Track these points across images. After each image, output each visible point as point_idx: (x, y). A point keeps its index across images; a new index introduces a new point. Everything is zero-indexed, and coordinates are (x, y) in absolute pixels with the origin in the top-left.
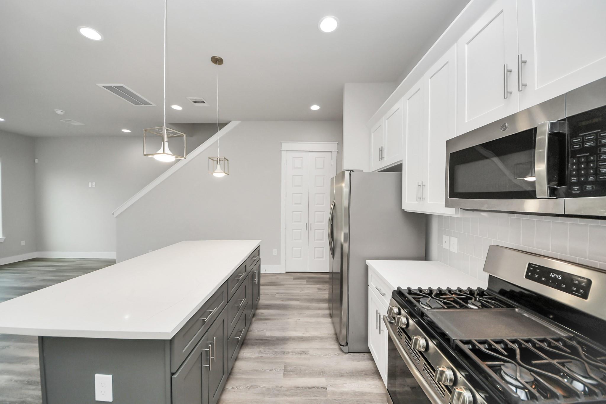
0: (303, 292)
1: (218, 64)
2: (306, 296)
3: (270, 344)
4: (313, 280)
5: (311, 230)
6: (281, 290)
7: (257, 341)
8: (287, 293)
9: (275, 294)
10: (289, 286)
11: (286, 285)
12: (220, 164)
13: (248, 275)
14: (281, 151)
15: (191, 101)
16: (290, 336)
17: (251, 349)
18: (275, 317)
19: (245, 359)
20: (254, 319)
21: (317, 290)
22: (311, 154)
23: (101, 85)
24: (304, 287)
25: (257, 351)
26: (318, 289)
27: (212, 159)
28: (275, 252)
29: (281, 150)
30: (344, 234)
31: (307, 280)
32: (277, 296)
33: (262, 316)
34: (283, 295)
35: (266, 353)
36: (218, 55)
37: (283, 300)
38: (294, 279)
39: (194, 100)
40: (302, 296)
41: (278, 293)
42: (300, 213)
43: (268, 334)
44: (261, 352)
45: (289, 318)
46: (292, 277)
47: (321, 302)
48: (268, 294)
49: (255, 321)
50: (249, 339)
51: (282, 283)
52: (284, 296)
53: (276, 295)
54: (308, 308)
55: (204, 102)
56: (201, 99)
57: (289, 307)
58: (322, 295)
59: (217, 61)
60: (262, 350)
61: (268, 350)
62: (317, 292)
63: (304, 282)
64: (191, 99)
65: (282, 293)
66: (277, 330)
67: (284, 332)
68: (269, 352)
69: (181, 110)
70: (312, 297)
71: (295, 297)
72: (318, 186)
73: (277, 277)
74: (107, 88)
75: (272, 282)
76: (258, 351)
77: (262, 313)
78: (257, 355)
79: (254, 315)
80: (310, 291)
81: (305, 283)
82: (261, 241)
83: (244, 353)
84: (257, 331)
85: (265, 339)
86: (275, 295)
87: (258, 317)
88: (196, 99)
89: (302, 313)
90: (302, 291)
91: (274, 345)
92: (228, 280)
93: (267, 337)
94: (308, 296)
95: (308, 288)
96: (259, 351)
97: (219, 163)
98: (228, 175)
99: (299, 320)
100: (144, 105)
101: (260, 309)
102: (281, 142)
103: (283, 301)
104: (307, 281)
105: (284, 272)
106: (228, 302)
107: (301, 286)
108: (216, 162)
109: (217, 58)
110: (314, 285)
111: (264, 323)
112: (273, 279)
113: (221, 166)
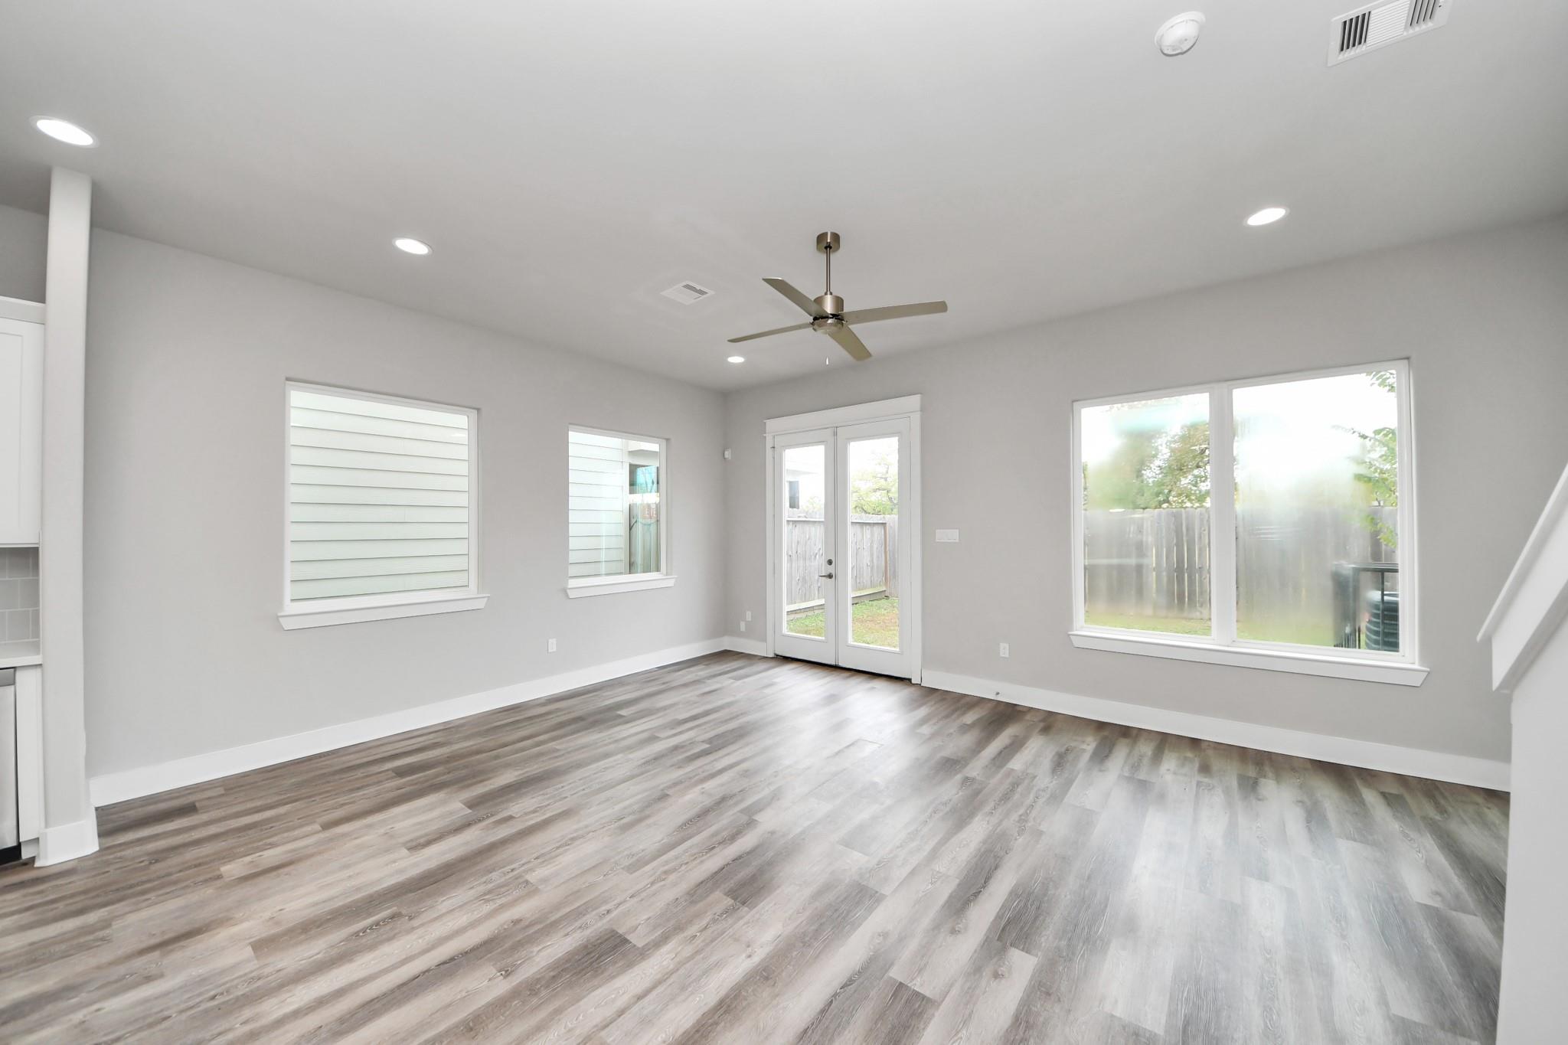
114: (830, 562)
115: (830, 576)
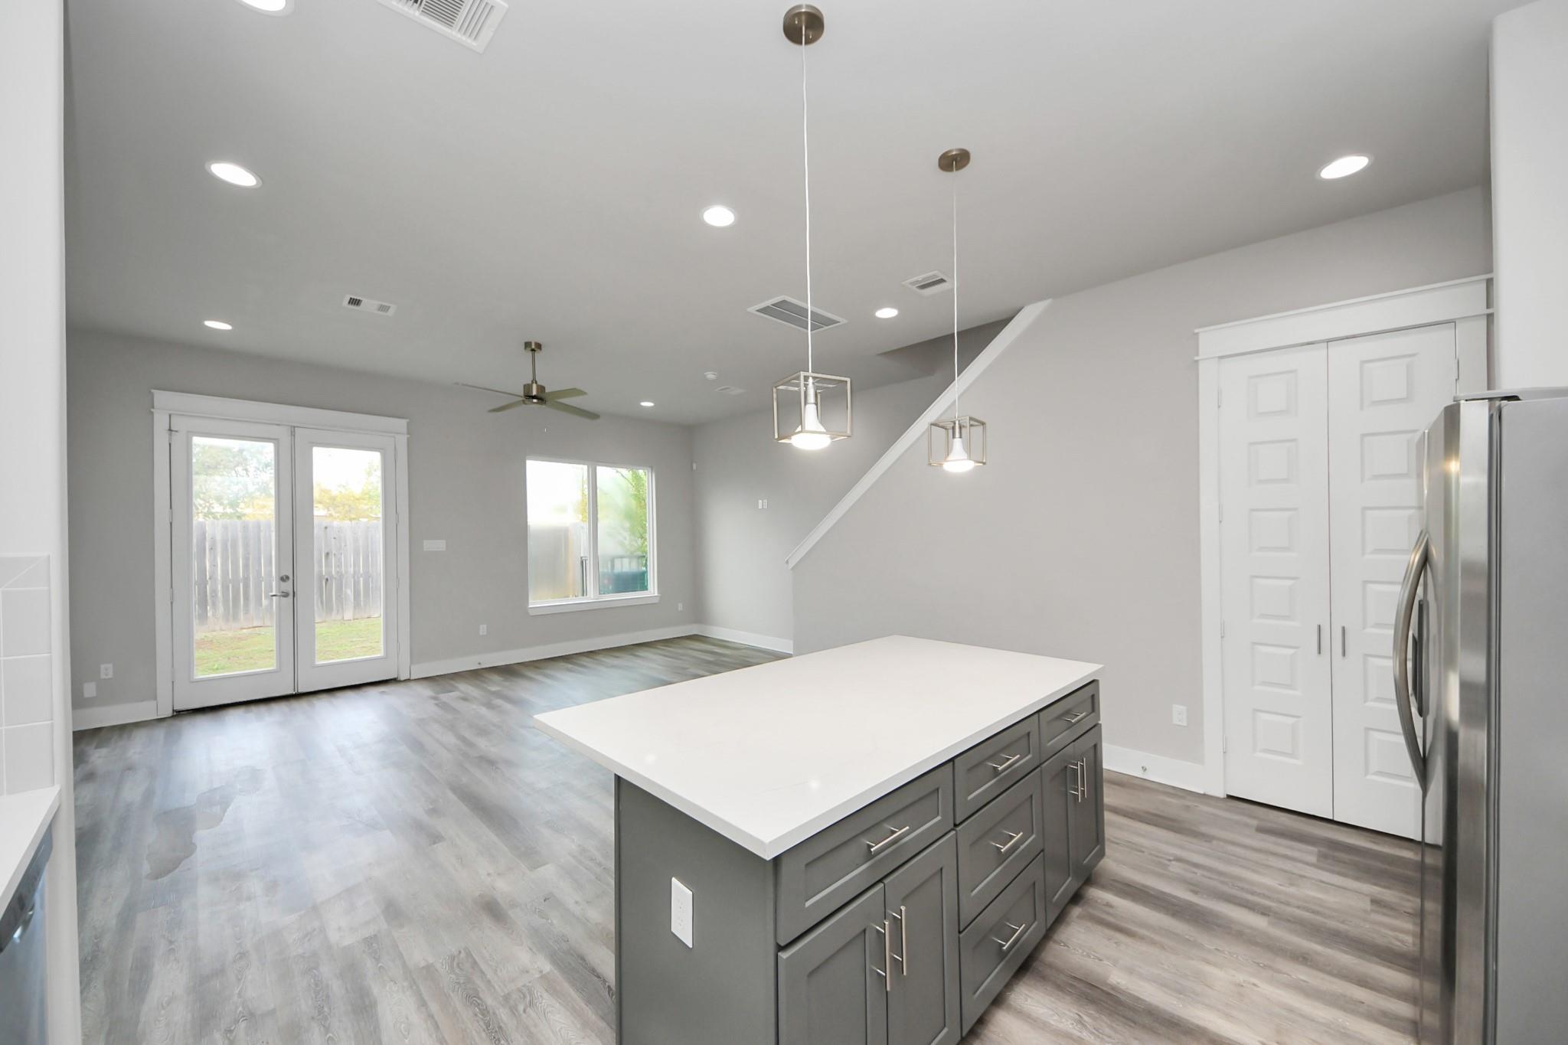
0: (1292, 890)
1: (956, 170)
2: (1308, 910)
3: (1118, 1014)
4: (1356, 859)
5: (1344, 654)
6: (1194, 852)
7: (1075, 984)
8: (1220, 873)
9: (1172, 858)
10: (1231, 848)
11: (1222, 844)
12: (961, 437)
13: (1041, 764)
14: (1197, 361)
15: (914, 288)
16: (1201, 1023)
17: (1051, 996)
18: (1157, 938)
19: (1029, 1017)
20: (1076, 911)
21: (1368, 906)
22: (1336, 350)
23: (753, 309)
24: (1302, 873)
25: (1068, 1013)
26: (1375, 901)
27: (943, 427)
28: (1179, 714)
29: (1196, 358)
30: (1465, 687)
31: (1323, 850)
32: (1175, 868)
33: (1108, 913)
34: (1199, 872)
35: (1099, 1037)
36: (953, 146)
37: (1196, 888)
38: (1261, 830)
39: (920, 282)
40: (1288, 904)
41: (1179, 860)
42: (1289, 583)
43: (1119, 981)
44: (1081, 1022)
45: (1208, 962)
46: (1255, 823)
47: (1375, 958)
48: (1143, 852)
49: (1079, 917)
50: (1050, 966)
51: (1203, 829)
52: (1203, 876)
53: (1173, 863)
54: (1303, 958)
55: (942, 281)
56: (935, 276)
57: (1219, 926)
58: (1390, 933)
59: (954, 161)
60: (1086, 1018)
61: (1107, 1030)
62: (1365, 911)
63: (1309, 853)
64: (912, 283)
65: (1196, 865)
66: (1155, 982)
67: (1179, 999)
68: (1110, 1037)
69: (897, 316)
70: (1333, 924)
71: (1249, 897)
72: (1376, 477)
73: (1189, 803)
74: (764, 310)
75: (1162, 814)
76: (1072, 1015)
77: (1108, 905)
78: (1068, 1025)
79: (1076, 898)
80: (1332, 899)
81: (1313, 859)
82: (1103, 668)
83: (1029, 1000)
84: (1080, 951)
85: (1105, 989)
86: (1167, 862)
87: (1091, 910)
88: (923, 280)
89: (1270, 967)
90: (1292, 885)
91: (1133, 1025)
92: (952, 760)
93: (1114, 988)
94: (1313, 912)
95: (1322, 882)
96: (1077, 1017)
97: (957, 435)
98: (984, 463)
99: (1255, 985)
100: (826, 328)
101: (1103, 887)
102: (1196, 331)
103: (1195, 893)
104: (1323, 856)
105: (1222, 795)
106: (956, 825)
107: (1288, 866)
108: (951, 431)
109: (954, 153)
110: (1357, 879)
111: (1109, 939)
112: (1172, 807)
113: (963, 442)
114: (284, 579)
115: (286, 595)
